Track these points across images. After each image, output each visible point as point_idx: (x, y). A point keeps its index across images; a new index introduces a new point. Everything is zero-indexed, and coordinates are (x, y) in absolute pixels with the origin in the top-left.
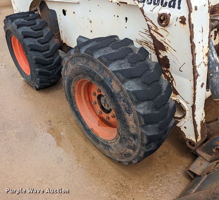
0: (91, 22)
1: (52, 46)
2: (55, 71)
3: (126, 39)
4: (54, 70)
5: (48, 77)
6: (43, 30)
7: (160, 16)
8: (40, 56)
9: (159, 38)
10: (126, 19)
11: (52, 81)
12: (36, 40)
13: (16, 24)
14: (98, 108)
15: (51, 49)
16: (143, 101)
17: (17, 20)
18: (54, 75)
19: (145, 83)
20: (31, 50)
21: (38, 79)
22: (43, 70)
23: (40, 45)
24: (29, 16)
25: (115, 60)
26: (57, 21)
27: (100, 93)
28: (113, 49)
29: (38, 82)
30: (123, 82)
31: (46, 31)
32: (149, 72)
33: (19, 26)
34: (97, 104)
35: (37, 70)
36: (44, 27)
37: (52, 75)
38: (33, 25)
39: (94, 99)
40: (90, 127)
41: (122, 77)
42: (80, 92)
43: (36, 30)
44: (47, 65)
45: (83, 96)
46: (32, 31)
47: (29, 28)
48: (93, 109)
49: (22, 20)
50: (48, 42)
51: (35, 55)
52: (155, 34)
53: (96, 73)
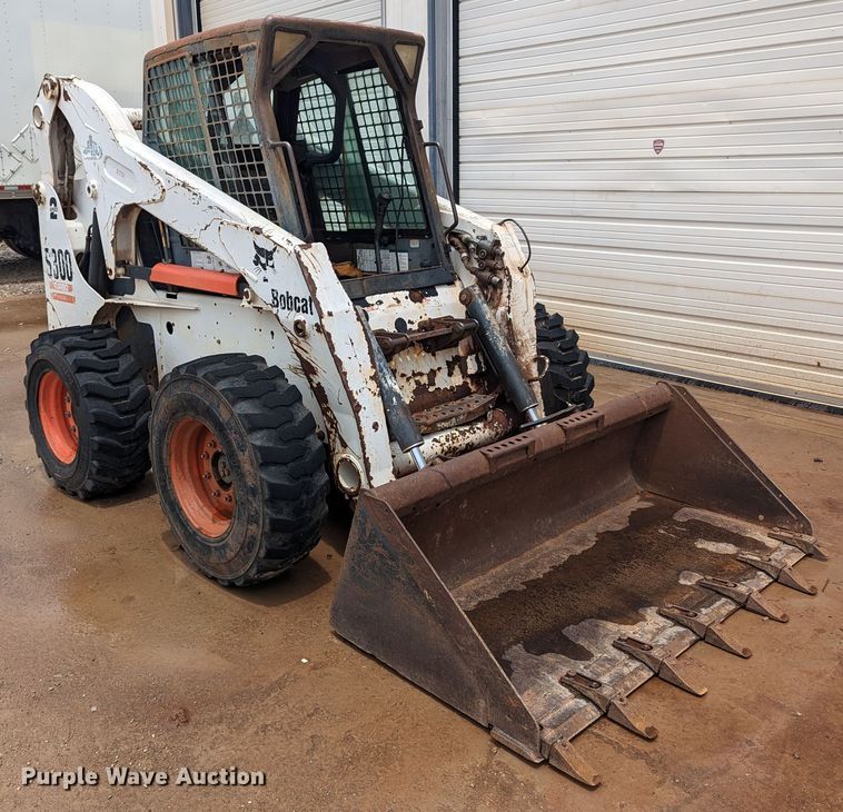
0: (219, 342)
1: (136, 391)
2: (137, 447)
3: (275, 367)
4: (134, 444)
5: (119, 461)
6: (120, 359)
7: (297, 323)
8: (106, 408)
9: (304, 356)
10: (272, 333)
11: (127, 472)
12: (102, 376)
13: (63, 345)
14: (214, 485)
15: (132, 395)
16: (261, 429)
17: (67, 339)
18: (133, 456)
19: (265, 406)
20: (90, 395)
21: (95, 462)
22: (111, 441)
23: (109, 385)
24: (92, 332)
25: (225, 377)
26: (153, 345)
27: (215, 450)
28: (227, 364)
29: (94, 471)
30: (233, 403)
31: (125, 362)
32: (274, 393)
33: (69, 350)
34: (213, 477)
35: (96, 438)
36: (121, 354)
37: (130, 455)
38: (99, 348)
39: (208, 467)
40: (197, 526)
41: (231, 397)
42: (181, 457)
43: (103, 359)
44: (119, 430)
45: (186, 464)
46: (95, 358)
47: (91, 353)
48: (205, 489)
49: (78, 339)
50: (127, 382)
51: (95, 407)
52: (299, 350)
53: (199, 400)
